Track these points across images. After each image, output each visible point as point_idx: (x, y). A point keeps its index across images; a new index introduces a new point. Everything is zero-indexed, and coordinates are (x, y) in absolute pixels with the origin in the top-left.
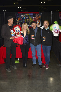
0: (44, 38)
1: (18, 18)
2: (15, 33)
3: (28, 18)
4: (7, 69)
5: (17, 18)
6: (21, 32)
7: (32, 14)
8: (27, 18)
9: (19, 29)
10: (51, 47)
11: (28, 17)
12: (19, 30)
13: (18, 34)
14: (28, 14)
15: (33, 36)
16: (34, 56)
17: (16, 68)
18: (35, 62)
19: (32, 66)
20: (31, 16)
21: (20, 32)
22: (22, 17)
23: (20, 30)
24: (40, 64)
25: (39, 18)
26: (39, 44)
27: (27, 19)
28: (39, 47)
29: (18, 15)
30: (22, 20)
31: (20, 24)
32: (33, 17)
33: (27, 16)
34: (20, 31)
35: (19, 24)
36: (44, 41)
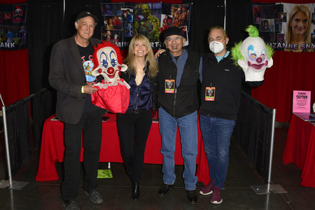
0: (210, 89)
1: (112, 17)
2: (100, 71)
3: (146, 20)
4: (67, 202)
5: (108, 18)
6: (120, 68)
7: (158, 6)
8: (142, 17)
9: (114, 56)
10: (233, 123)
11: (146, 15)
12: (113, 61)
13: (111, 72)
14: (145, 6)
15: (169, 82)
16: (169, 154)
17: (100, 201)
18: (170, 179)
19: (160, 193)
20: (153, 11)
21: (116, 68)
22: (123, 16)
23: (116, 58)
24: (191, 186)
25: (181, 20)
26: (192, 112)
27: (140, 20)
28: (190, 122)
29: (111, 9)
30: (125, 25)
31: (116, 37)
32: (163, 17)
33: (140, 12)
34: (118, 65)
35: (112, 37)
36: (209, 98)
